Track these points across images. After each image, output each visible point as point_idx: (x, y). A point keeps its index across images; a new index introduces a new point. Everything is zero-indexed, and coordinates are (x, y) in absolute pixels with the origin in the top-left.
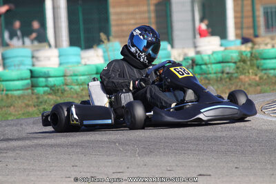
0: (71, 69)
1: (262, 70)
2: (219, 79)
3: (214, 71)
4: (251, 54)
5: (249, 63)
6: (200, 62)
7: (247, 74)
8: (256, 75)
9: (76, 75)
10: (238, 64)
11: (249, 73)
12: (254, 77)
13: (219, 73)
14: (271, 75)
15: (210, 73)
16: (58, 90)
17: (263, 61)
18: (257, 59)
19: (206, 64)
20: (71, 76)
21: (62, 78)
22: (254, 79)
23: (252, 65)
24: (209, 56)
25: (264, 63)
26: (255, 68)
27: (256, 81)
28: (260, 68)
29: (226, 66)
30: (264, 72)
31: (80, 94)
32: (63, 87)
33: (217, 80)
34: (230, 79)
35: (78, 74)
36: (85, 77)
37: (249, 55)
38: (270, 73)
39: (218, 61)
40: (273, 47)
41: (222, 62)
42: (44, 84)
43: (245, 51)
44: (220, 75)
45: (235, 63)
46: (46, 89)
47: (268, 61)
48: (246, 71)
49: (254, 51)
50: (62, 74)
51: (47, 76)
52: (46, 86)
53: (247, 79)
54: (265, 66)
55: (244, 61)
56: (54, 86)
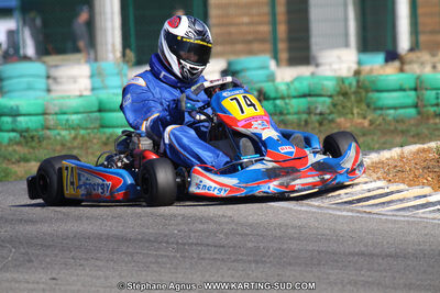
0: (56, 102)
1: (376, 109)
2: (303, 123)
3: (295, 110)
4: (358, 82)
5: (353, 97)
6: (273, 95)
7: (350, 116)
8: (365, 118)
9: (65, 113)
10: (336, 98)
11: (352, 114)
12: (360, 121)
13: (304, 113)
14: (390, 118)
15: (289, 114)
16: (32, 137)
17: (377, 95)
18: (367, 91)
19: (283, 98)
20: (56, 114)
21: (40, 118)
22: (361, 123)
23: (359, 101)
24: (288, 85)
25: (379, 99)
26: (364, 106)
27: (364, 127)
28: (372, 106)
29: (316, 102)
30: (379, 112)
31: (69, 145)
32: (41, 133)
33: (299, 125)
34: (321, 124)
35: (68, 111)
36: (79, 116)
37: (354, 83)
38: (388, 115)
39: (301, 93)
40: (434, 67)
41: (310, 95)
42: (9, 127)
43: (347, 78)
44: (304, 116)
45: (330, 96)
46: (13, 134)
47: (385, 94)
48: (348, 110)
49: (362, 77)
50: (40, 111)
51: (15, 114)
52: (13, 130)
53: (348, 125)
54: (380, 103)
55: (345, 94)
56: (27, 130)
